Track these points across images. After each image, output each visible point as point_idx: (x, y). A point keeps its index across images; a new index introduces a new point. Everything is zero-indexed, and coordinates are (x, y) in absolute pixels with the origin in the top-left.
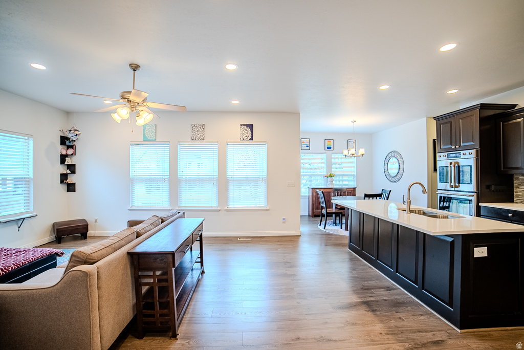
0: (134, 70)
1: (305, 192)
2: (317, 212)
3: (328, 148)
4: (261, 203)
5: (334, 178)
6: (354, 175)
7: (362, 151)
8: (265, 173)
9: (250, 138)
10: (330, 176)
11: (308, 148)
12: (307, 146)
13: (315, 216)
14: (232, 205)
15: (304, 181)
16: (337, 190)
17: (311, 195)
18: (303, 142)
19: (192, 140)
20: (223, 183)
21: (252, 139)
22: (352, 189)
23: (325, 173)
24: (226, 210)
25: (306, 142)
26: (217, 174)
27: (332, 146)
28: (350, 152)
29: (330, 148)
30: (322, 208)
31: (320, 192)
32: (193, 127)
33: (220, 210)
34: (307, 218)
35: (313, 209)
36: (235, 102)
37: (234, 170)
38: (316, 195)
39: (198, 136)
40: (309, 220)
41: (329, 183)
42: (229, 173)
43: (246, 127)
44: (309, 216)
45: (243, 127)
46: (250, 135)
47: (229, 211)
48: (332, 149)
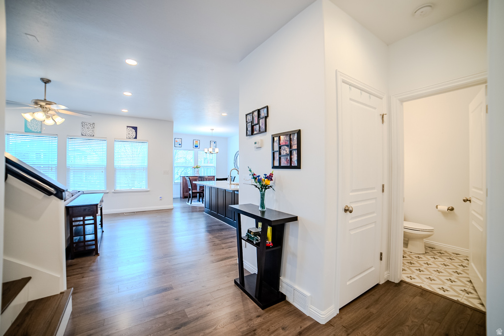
0: (45, 83)
1: (178, 180)
2: (186, 194)
3: (195, 146)
4: (144, 186)
5: (200, 169)
6: (214, 167)
7: (217, 150)
8: (146, 164)
9: (134, 137)
10: (197, 167)
11: (180, 146)
12: (180, 144)
13: (185, 197)
14: (118, 188)
15: (176, 170)
16: (200, 177)
17: (182, 182)
18: (177, 141)
19: (82, 135)
20: (110, 171)
21: (136, 138)
23: (193, 165)
24: (113, 192)
25: (179, 141)
26: (106, 164)
27: (199, 145)
28: (209, 151)
29: (197, 147)
30: (190, 189)
31: (188, 179)
32: (83, 124)
33: (108, 193)
34: (179, 199)
35: (183, 192)
36: (125, 111)
37: (121, 161)
38: (185, 181)
39: (88, 133)
40: (181, 200)
41: (196, 172)
42: (116, 164)
43: (131, 129)
44: (181, 198)
45: (128, 128)
46: (135, 135)
47: (115, 193)
48: (199, 147)
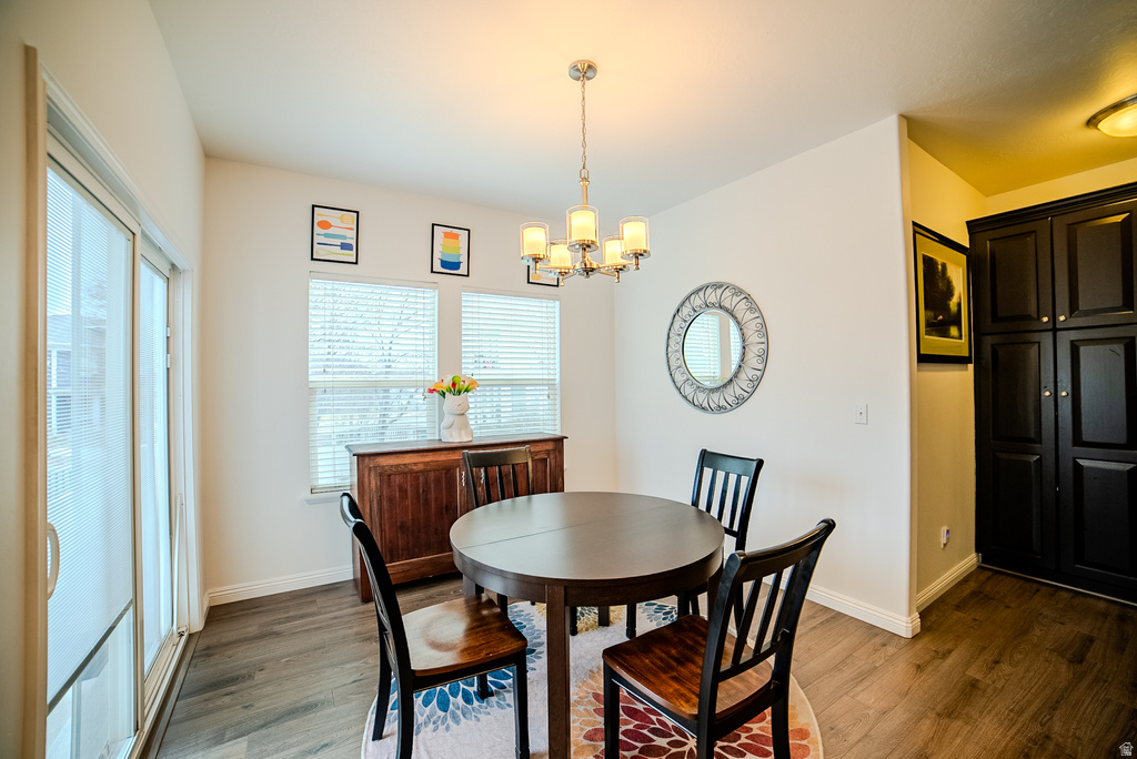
3: (445, 264)
5: (471, 398)
6: (550, 384)
10: (456, 389)
12: (345, 246)
16: (483, 452)
18: (326, 225)
22: (550, 446)
23: (433, 377)
25: (342, 226)
27: (463, 259)
29: (456, 266)
38: (380, 489)
41: (448, 420)
48: (463, 270)
